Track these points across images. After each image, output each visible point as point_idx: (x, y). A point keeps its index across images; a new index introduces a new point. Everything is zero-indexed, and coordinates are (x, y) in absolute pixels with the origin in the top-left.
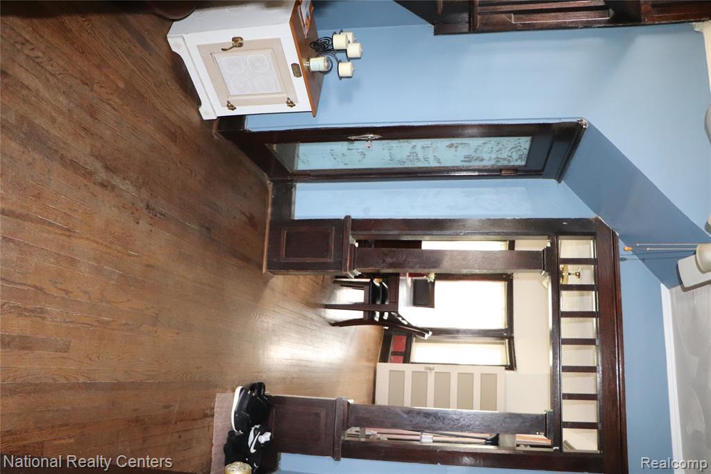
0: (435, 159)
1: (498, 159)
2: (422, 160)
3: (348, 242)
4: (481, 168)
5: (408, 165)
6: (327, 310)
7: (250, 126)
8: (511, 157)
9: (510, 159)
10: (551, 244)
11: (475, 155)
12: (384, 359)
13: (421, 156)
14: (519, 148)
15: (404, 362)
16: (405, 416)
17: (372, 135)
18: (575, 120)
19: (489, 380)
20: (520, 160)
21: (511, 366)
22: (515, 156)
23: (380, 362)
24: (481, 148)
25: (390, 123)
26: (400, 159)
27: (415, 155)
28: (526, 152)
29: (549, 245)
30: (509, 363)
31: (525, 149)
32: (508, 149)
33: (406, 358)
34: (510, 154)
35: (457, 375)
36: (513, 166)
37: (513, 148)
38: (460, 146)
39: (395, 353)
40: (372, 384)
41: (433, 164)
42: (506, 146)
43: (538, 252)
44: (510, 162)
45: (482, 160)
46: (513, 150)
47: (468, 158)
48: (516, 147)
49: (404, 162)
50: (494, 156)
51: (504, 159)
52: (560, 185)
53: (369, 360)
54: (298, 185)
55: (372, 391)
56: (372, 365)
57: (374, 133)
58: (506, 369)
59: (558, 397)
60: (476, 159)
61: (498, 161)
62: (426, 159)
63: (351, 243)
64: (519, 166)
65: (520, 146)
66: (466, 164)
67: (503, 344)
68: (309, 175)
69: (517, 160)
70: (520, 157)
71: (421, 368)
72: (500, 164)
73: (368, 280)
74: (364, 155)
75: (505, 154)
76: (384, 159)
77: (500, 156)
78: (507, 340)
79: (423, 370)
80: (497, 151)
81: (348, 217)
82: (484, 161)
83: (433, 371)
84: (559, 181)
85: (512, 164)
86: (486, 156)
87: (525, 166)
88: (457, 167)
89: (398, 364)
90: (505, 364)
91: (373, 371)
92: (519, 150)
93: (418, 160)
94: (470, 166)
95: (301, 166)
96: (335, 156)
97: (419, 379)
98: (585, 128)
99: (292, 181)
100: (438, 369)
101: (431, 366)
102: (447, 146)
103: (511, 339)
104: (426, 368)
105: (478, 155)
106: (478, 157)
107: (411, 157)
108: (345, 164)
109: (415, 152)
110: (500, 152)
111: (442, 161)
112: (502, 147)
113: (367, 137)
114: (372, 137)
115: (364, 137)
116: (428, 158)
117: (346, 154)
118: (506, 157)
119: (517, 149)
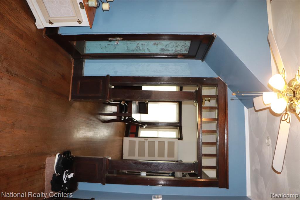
0: (148, 50)
1: (176, 50)
2: (142, 50)
3: (108, 87)
4: (169, 54)
5: (135, 52)
6: (100, 116)
7: (61, 32)
8: (182, 49)
9: (182, 50)
10: (198, 88)
12: (127, 136)
13: (141, 48)
14: (185, 45)
15: (135, 137)
16: (134, 165)
17: (118, 38)
18: (210, 34)
19: (171, 144)
20: (186, 51)
21: (181, 138)
22: (183, 49)
23: (125, 137)
24: (168, 45)
26: (132, 49)
27: (138, 48)
28: (188, 48)
30: (180, 137)
31: (188, 46)
32: (181, 46)
33: (136, 135)
34: (181, 48)
35: (158, 142)
36: (183, 54)
37: (182, 46)
38: (159, 44)
39: (131, 133)
40: (121, 146)
41: (147, 52)
42: (180, 45)
43: (193, 92)
44: (181, 52)
45: (169, 51)
46: (183, 46)
47: (163, 50)
48: (184, 45)
49: (133, 51)
50: (174, 49)
51: (179, 50)
52: (203, 62)
53: (120, 136)
54: (86, 60)
55: (121, 149)
56: (121, 138)
57: (119, 37)
58: (178, 139)
59: (200, 156)
60: (166, 50)
61: (176, 51)
62: (144, 50)
63: (109, 87)
64: (185, 54)
65: (186, 45)
67: (177, 129)
68: (91, 56)
69: (184, 51)
70: (186, 50)
71: (142, 139)
72: (177, 52)
73: (119, 103)
74: (115, 47)
75: (179, 49)
76: (124, 49)
77: (177, 49)
78: (179, 127)
79: (143, 140)
80: (176, 47)
81: (108, 75)
84: (202, 61)
85: (182, 53)
86: (171, 49)
87: (188, 54)
88: (157, 53)
89: (133, 138)
90: (178, 137)
91: (122, 141)
92: (185, 46)
93: (140, 50)
94: (163, 53)
95: (87, 52)
96: (102, 48)
97: (142, 144)
98: (215, 38)
99: (83, 58)
100: (149, 140)
101: (147, 138)
102: (153, 44)
103: (181, 127)
104: (145, 140)
105: (167, 48)
106: (167, 49)
107: (136, 49)
108: (107, 51)
109: (138, 46)
110: (177, 47)
111: (150, 50)
112: (178, 45)
113: (116, 39)
114: (119, 39)
115: (115, 39)
116: (144, 49)
117: (107, 46)
118: (180, 49)
119: (184, 46)
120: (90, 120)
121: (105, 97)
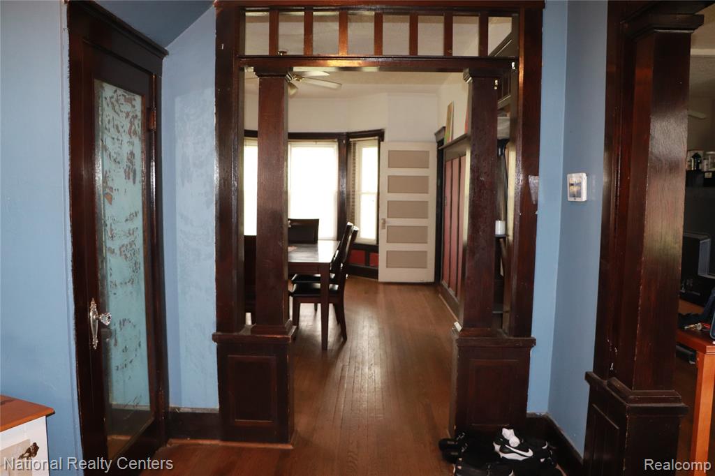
0: (131, 220)
1: (131, 133)
2: (132, 238)
3: (249, 336)
4: (144, 157)
5: (140, 257)
6: (328, 348)
8: (128, 115)
9: (131, 115)
10: (250, 66)
11: (125, 163)
12: (374, 274)
13: (126, 241)
14: (113, 100)
15: (377, 252)
17: (91, 314)
19: (394, 159)
20: (134, 103)
21: (379, 135)
22: (127, 108)
23: (377, 278)
24: (112, 154)
25: (67, 288)
26: (131, 270)
27: (124, 249)
28: (120, 92)
29: (251, 69)
30: (376, 138)
31: (116, 91)
32: (116, 117)
33: (372, 249)
34: (125, 115)
35: (390, 194)
36: (142, 112)
37: (114, 109)
39: (367, 262)
40: (402, 287)
41: (139, 223)
42: (111, 118)
43: (261, 84)
44: (137, 116)
45: (132, 154)
46: (117, 108)
47: (130, 173)
48: (112, 103)
49: (135, 264)
50: (126, 138)
51: (132, 123)
52: (170, 53)
53: (376, 292)
54: (172, 404)
55: (410, 287)
56: (381, 287)
57: (87, 310)
58: (383, 140)
60: (131, 162)
61: (135, 133)
62: (131, 233)
63: (249, 333)
64: (143, 103)
65: (112, 98)
66: (139, 177)
67: (355, 144)
68: (158, 392)
69: (134, 106)
70: (129, 101)
71: (383, 233)
72: (139, 130)
73: (291, 299)
74: (124, 320)
75: (126, 124)
76: (131, 293)
77: (127, 129)
78: (351, 140)
79: (385, 231)
80: (119, 132)
81: (215, 338)
82: (134, 152)
83: (387, 219)
84: (165, 53)
85: (139, 114)
86: (126, 149)
87: (142, 96)
88: (143, 190)
89: (379, 257)
90: (377, 142)
91: (387, 286)
92: (117, 101)
93: (132, 243)
94: (142, 172)
95: (144, 403)
96: (128, 362)
97: (396, 235)
99: (167, 413)
100: (383, 215)
101: (381, 222)
102: (111, 204)
103: (350, 135)
104: (384, 227)
105: (125, 160)
106: (128, 159)
107: (129, 255)
108: (140, 345)
109: (120, 249)
110: (120, 128)
111: (133, 211)
112: (111, 124)
113: (94, 321)
114: (94, 313)
115: (94, 326)
116: (129, 231)
117: (124, 348)
118: (128, 120)
119: (115, 103)
120: (342, 377)
121: (281, 347)
